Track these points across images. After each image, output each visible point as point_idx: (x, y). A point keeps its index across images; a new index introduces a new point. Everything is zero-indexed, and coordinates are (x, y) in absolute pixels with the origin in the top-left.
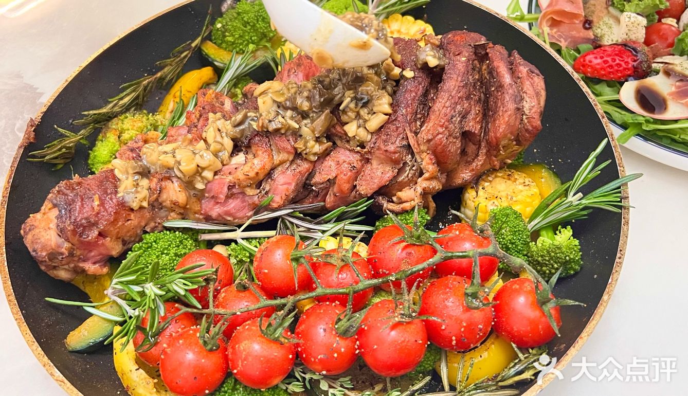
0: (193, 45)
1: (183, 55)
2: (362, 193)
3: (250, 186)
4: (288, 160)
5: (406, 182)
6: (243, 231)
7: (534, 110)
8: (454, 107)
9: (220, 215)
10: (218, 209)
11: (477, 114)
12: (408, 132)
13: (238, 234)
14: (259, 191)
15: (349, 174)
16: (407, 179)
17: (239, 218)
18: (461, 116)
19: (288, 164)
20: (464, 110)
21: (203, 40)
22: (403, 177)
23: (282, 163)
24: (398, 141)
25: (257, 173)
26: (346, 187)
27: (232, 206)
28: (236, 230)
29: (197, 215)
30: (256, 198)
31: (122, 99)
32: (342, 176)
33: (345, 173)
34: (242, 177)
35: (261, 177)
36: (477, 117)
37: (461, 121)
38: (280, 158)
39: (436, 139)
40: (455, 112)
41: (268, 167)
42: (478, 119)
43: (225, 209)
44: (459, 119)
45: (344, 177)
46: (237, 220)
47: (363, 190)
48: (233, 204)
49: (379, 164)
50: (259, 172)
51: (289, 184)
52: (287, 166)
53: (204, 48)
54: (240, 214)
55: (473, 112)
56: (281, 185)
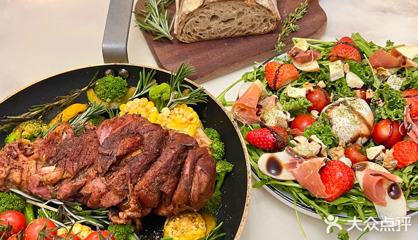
0: (83, 90)
1: (74, 95)
2: (103, 205)
3: (49, 184)
4: (71, 177)
5: (127, 207)
6: (46, 205)
7: (195, 192)
8: (154, 178)
9: (35, 193)
10: (35, 190)
11: (171, 183)
12: (129, 183)
13: (43, 206)
14: (54, 188)
15: (97, 194)
16: (127, 206)
17: (46, 197)
18: (158, 183)
19: (70, 179)
20: (161, 180)
21: (89, 88)
22: (125, 204)
23: (67, 178)
24: (123, 186)
25: (52, 180)
26: (95, 200)
27: (42, 191)
28: (43, 203)
29: (25, 190)
30: (52, 191)
31: (33, 111)
32: (93, 194)
33: (95, 193)
34: (45, 180)
35: (54, 182)
36: (170, 185)
37: (159, 185)
38: (67, 176)
39: (140, 192)
40: (154, 180)
41: (59, 178)
42: (170, 186)
43: (38, 191)
44: (157, 184)
45: (94, 195)
46: (44, 198)
47: (103, 204)
48: (42, 190)
49: (113, 194)
50: (53, 180)
51: (68, 190)
52: (69, 180)
53: (88, 93)
54: (46, 196)
55: (168, 182)
56: (64, 189)
